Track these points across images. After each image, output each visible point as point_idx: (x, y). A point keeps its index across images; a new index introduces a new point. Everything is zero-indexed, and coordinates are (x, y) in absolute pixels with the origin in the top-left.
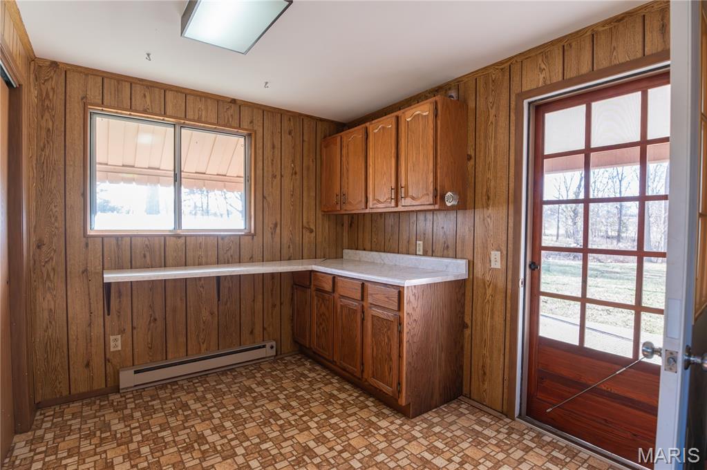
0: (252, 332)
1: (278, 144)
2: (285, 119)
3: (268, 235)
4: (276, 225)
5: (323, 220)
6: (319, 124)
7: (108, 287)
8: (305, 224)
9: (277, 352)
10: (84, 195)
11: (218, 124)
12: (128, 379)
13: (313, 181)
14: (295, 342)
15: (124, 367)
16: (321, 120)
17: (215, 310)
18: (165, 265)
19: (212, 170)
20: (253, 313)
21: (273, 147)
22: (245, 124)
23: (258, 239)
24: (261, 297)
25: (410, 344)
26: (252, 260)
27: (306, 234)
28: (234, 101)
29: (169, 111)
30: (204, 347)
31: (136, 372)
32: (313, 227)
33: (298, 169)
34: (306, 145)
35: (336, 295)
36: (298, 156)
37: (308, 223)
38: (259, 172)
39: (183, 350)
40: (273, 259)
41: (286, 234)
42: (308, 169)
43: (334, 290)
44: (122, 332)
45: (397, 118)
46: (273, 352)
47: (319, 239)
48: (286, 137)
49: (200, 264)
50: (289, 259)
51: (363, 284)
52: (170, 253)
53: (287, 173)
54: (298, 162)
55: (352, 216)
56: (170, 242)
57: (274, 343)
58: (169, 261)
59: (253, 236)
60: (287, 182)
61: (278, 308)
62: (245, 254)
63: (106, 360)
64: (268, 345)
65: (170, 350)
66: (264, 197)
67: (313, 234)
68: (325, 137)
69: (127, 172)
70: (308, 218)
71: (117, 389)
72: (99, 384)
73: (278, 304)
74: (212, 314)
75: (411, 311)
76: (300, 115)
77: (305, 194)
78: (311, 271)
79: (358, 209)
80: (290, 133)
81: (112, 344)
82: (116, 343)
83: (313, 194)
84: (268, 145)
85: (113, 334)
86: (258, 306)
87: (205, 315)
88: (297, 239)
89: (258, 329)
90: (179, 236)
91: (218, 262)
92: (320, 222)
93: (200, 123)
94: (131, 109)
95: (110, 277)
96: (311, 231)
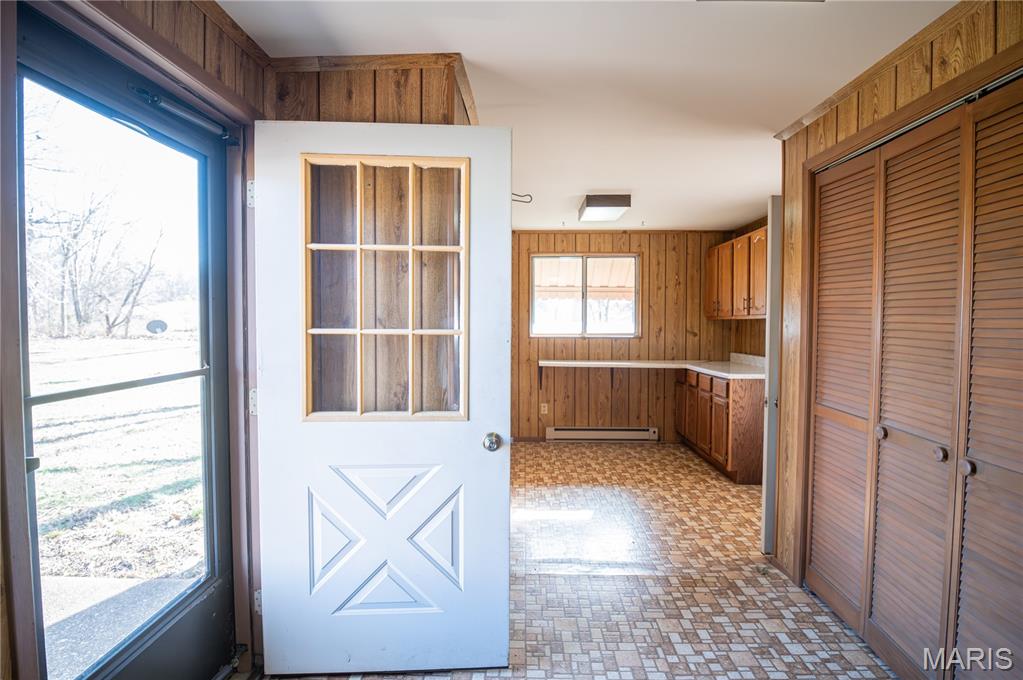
0: (638, 418)
1: (662, 260)
2: (670, 238)
3: (653, 340)
4: (660, 330)
5: (707, 324)
6: (704, 236)
7: (541, 369)
8: (689, 328)
9: (659, 437)
10: (528, 311)
11: (613, 252)
12: (551, 433)
13: (697, 290)
14: (678, 433)
15: (549, 426)
16: (706, 232)
17: (610, 395)
18: (575, 359)
19: (613, 283)
20: (639, 402)
21: (659, 264)
22: (634, 248)
23: (645, 341)
24: (646, 390)
25: (736, 425)
26: (639, 358)
27: (690, 337)
28: (625, 232)
29: (578, 249)
30: (600, 423)
31: (556, 430)
32: (696, 331)
33: (682, 280)
34: (690, 257)
35: (699, 389)
36: (682, 269)
37: (691, 327)
38: (646, 286)
39: (586, 421)
40: (657, 359)
41: (670, 337)
42: (692, 279)
43: (698, 385)
44: (548, 402)
45: (749, 238)
46: (656, 437)
47: (703, 343)
48: (671, 254)
49: (599, 359)
50: (673, 359)
51: (712, 379)
52: (578, 351)
53: (672, 284)
54: (682, 274)
55: (739, 322)
56: (579, 342)
57: (656, 430)
58: (578, 356)
59: (640, 338)
60: (671, 293)
61: (662, 400)
62: (634, 353)
63: (539, 419)
64: (652, 430)
65: (577, 420)
66: (650, 306)
67: (697, 338)
68: (710, 247)
69: (554, 290)
70: (691, 323)
71: (544, 439)
72: (535, 434)
73: (662, 396)
74: (607, 398)
75: (737, 399)
76: (684, 232)
77: (689, 301)
78: (686, 370)
79: (742, 314)
80: (674, 249)
81: (542, 409)
82: (545, 409)
83: (697, 301)
84: (654, 261)
85: (543, 402)
86: (644, 396)
87: (602, 398)
88: (681, 341)
89: (644, 416)
90: (584, 338)
91: (612, 359)
92: (705, 326)
93: (600, 253)
94: (555, 252)
95: (542, 363)
96: (695, 335)
